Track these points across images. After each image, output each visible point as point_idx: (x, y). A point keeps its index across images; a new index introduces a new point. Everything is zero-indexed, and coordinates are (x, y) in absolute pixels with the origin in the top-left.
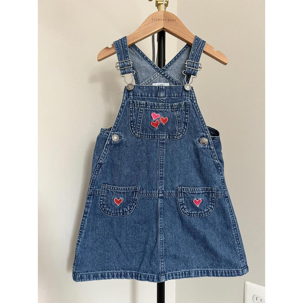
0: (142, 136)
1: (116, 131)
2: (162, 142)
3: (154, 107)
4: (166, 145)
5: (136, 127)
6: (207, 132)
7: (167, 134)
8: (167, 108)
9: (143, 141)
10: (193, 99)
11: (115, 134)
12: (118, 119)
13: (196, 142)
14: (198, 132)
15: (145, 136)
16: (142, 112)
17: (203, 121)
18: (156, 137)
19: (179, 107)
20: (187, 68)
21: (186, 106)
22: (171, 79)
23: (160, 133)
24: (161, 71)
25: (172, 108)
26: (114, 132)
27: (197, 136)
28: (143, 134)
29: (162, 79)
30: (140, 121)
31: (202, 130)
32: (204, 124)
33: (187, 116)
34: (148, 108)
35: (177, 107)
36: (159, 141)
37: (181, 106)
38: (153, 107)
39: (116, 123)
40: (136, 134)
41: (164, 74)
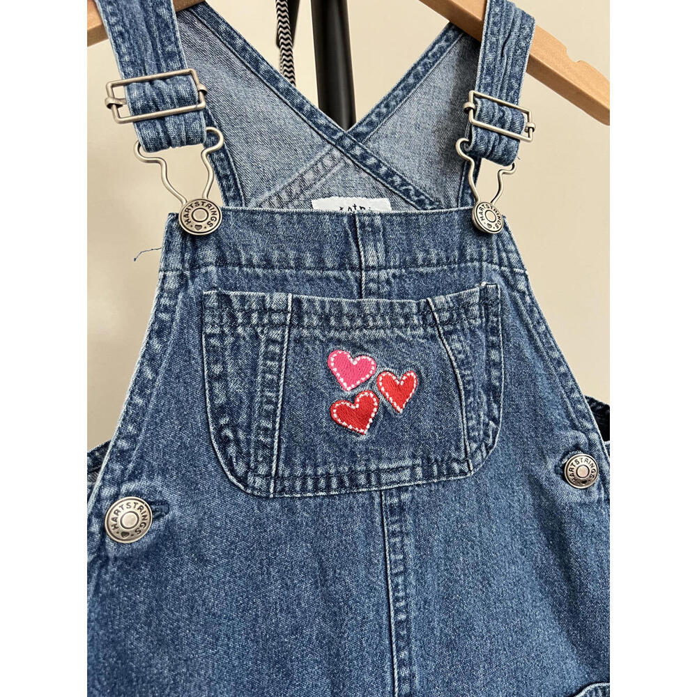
0: (286, 484)
1: (133, 477)
2: (396, 500)
3: (339, 318)
4: (416, 514)
5: (248, 442)
6: (589, 426)
7: (414, 457)
8: (402, 321)
9: (292, 511)
10: (512, 272)
11: (128, 494)
12: (139, 401)
13: (548, 479)
14: (552, 430)
15: (304, 483)
16: (278, 351)
17: (565, 375)
18: (362, 479)
19: (459, 315)
20: (476, 127)
21: (486, 309)
22: (398, 180)
23: (380, 458)
24: (347, 142)
25: (424, 319)
26: (119, 484)
27: (549, 447)
28: (291, 474)
29: (354, 177)
30: (269, 402)
31: (568, 416)
32: (572, 390)
33: (494, 355)
34: (308, 328)
35: (452, 315)
36: (377, 500)
37: (467, 311)
38: (333, 322)
39: (130, 428)
40: (250, 479)
41: (364, 157)
